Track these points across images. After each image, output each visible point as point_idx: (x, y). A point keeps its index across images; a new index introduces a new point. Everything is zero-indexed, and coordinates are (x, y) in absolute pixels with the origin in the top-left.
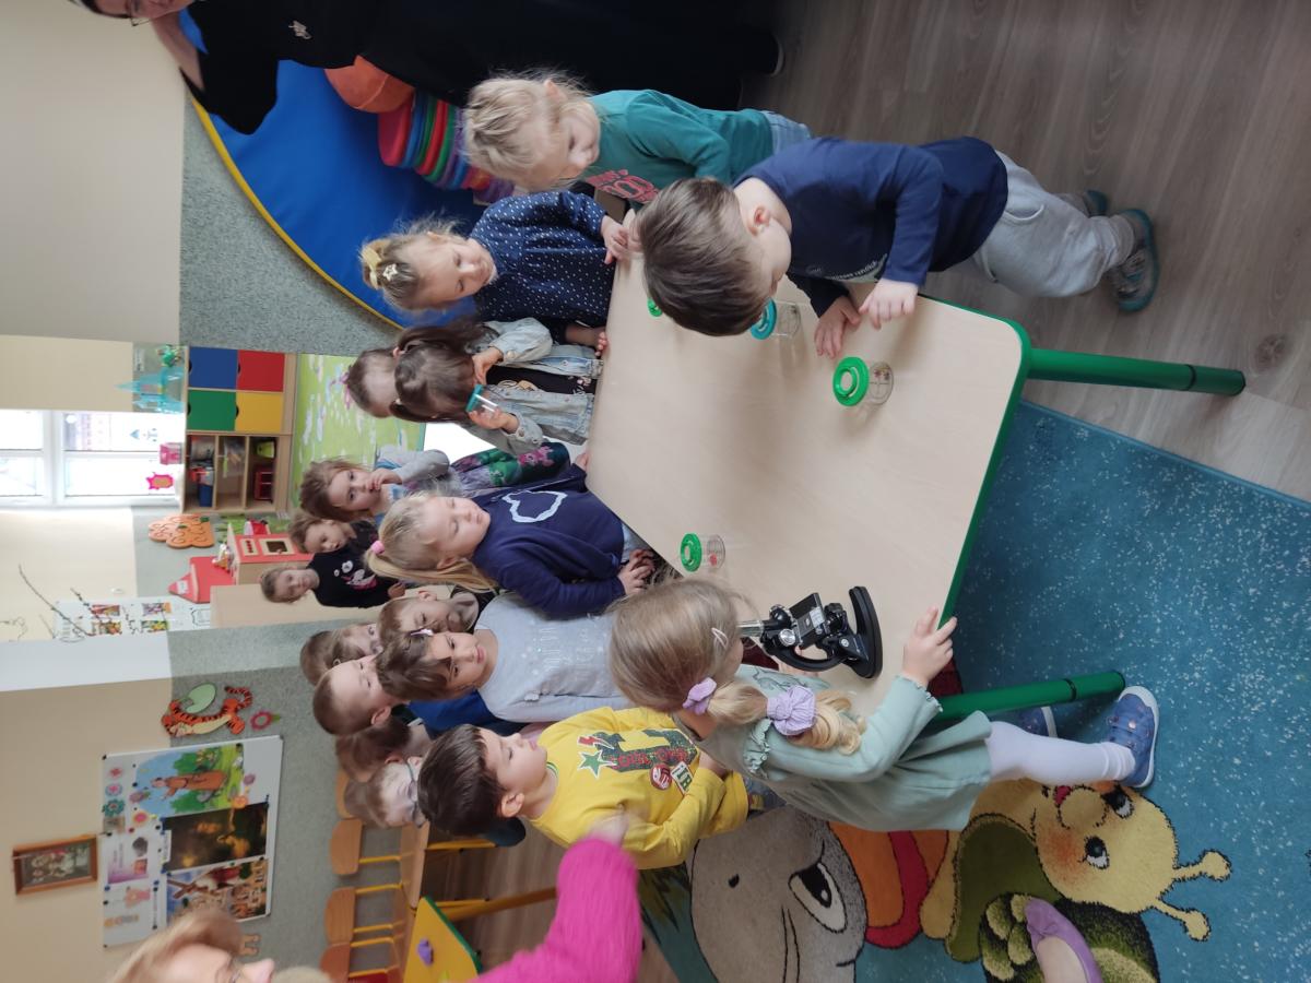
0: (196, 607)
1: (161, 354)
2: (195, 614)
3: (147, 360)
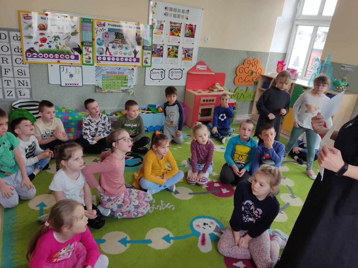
0: (185, 72)
1: (343, 80)
2: (180, 70)
3: (347, 72)
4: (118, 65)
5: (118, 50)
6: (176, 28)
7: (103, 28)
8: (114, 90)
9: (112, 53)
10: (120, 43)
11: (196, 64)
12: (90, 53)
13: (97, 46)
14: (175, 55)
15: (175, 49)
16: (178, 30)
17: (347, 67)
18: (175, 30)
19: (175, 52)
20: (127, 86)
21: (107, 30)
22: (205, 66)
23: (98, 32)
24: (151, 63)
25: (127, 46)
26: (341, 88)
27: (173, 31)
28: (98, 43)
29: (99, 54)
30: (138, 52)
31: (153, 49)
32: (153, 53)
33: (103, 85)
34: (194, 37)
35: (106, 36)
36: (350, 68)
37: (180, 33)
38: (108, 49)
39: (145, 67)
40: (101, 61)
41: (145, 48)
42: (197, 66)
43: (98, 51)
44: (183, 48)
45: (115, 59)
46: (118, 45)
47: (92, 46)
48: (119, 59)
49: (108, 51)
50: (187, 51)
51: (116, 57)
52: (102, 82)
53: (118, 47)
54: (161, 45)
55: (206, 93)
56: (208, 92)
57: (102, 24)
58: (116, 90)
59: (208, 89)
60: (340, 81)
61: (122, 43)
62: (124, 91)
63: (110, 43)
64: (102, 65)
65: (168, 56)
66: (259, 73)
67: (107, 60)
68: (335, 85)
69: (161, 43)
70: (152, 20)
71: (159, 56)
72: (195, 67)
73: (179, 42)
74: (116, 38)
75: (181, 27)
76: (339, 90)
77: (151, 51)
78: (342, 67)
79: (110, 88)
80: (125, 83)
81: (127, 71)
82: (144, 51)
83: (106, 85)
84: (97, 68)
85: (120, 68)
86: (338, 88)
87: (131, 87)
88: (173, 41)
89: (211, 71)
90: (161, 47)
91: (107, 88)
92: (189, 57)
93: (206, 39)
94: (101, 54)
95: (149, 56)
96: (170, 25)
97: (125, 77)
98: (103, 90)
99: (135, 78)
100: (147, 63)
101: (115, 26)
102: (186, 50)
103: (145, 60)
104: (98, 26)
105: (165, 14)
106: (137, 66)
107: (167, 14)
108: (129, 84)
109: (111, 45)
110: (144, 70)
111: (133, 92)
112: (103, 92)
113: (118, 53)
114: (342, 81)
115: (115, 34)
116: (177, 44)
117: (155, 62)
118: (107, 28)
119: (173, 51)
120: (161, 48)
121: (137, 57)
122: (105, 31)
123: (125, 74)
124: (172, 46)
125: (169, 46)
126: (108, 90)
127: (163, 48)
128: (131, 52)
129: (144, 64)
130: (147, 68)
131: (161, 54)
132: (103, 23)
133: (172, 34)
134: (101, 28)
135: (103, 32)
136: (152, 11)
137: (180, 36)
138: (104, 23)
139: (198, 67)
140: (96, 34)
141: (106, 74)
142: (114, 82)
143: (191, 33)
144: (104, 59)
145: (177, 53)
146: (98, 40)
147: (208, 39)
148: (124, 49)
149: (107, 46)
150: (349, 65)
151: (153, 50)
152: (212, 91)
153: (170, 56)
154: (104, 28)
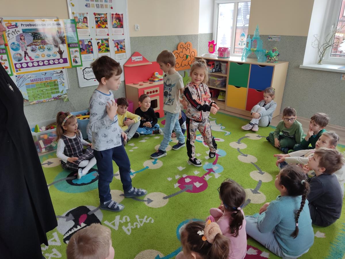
4: (43, 70)
5: (39, 52)
6: (102, 19)
7: (15, 30)
8: (45, 99)
9: (32, 58)
10: (40, 45)
11: (130, 56)
12: (6, 62)
13: (12, 53)
14: (106, 49)
15: (105, 42)
16: (104, 21)
17: (273, 38)
18: (101, 21)
19: (106, 46)
20: (58, 92)
21: (21, 32)
22: (141, 57)
23: (10, 35)
24: (81, 61)
25: (49, 47)
26: (273, 58)
27: (99, 23)
28: (12, 49)
29: (16, 61)
30: (64, 51)
31: (81, 45)
32: (81, 50)
33: (29, 96)
34: (123, 27)
35: (21, 39)
36: (276, 38)
37: (107, 24)
38: (27, 53)
39: (76, 67)
40: (21, 69)
41: (71, 46)
42: (132, 57)
43: (14, 58)
44: (113, 40)
45: (38, 63)
46: (37, 47)
47: (6, 53)
48: (42, 63)
49: (28, 55)
50: (119, 43)
51: (39, 61)
52: (27, 93)
53: (39, 50)
54: (89, 40)
55: (147, 85)
56: (150, 83)
57: (14, 25)
58: (46, 99)
59: (148, 80)
60: (272, 52)
61: (43, 44)
62: (56, 99)
63: (28, 46)
64: (24, 73)
65: (99, 52)
66: (193, 56)
67: (28, 67)
68: (267, 57)
69: (89, 38)
70: (73, 13)
71: (89, 53)
72: (130, 58)
73: (108, 35)
74: (34, 39)
75: (106, 18)
76: (272, 61)
77: (78, 49)
78: (269, 38)
79: (39, 98)
80: (55, 89)
81: (55, 75)
82: (70, 49)
83: (33, 95)
84: (18, 78)
85: (46, 73)
86: (270, 58)
87: (64, 93)
88: (101, 34)
89: (147, 61)
90: (89, 42)
91: (34, 99)
92: (122, 50)
93: (136, 28)
94: (19, 61)
95: (78, 54)
96: (94, 17)
97: (54, 82)
98: (31, 102)
99: (66, 81)
100: (77, 62)
101: (30, 25)
102: (117, 43)
103: (74, 59)
104: (8, 28)
105: (86, 6)
106: (66, 67)
107: (88, 5)
108: (60, 90)
109: (29, 48)
110: (75, 70)
111: (67, 97)
112: (31, 104)
113: (40, 56)
114: (273, 52)
115: (32, 34)
116: (106, 37)
117: (85, 60)
118: (20, 29)
119: (103, 45)
120: (90, 44)
121: (63, 58)
122: (19, 33)
123: (53, 79)
124: (102, 39)
125: (98, 39)
126: (36, 101)
127: (91, 43)
128: (55, 53)
129: (74, 64)
130: (78, 68)
131: (91, 50)
132: (14, 23)
133: (99, 27)
134: (13, 30)
135: (17, 35)
136: (71, 4)
137: (107, 28)
138: (16, 23)
139: (134, 58)
140: (8, 38)
141: (30, 82)
142: (42, 90)
143: (118, 23)
144: (24, 65)
145: (108, 46)
146: (13, 45)
147: (137, 27)
148: (46, 50)
149: (25, 50)
150: (275, 36)
151: (81, 47)
152: (153, 81)
153: (101, 50)
154: (17, 29)
